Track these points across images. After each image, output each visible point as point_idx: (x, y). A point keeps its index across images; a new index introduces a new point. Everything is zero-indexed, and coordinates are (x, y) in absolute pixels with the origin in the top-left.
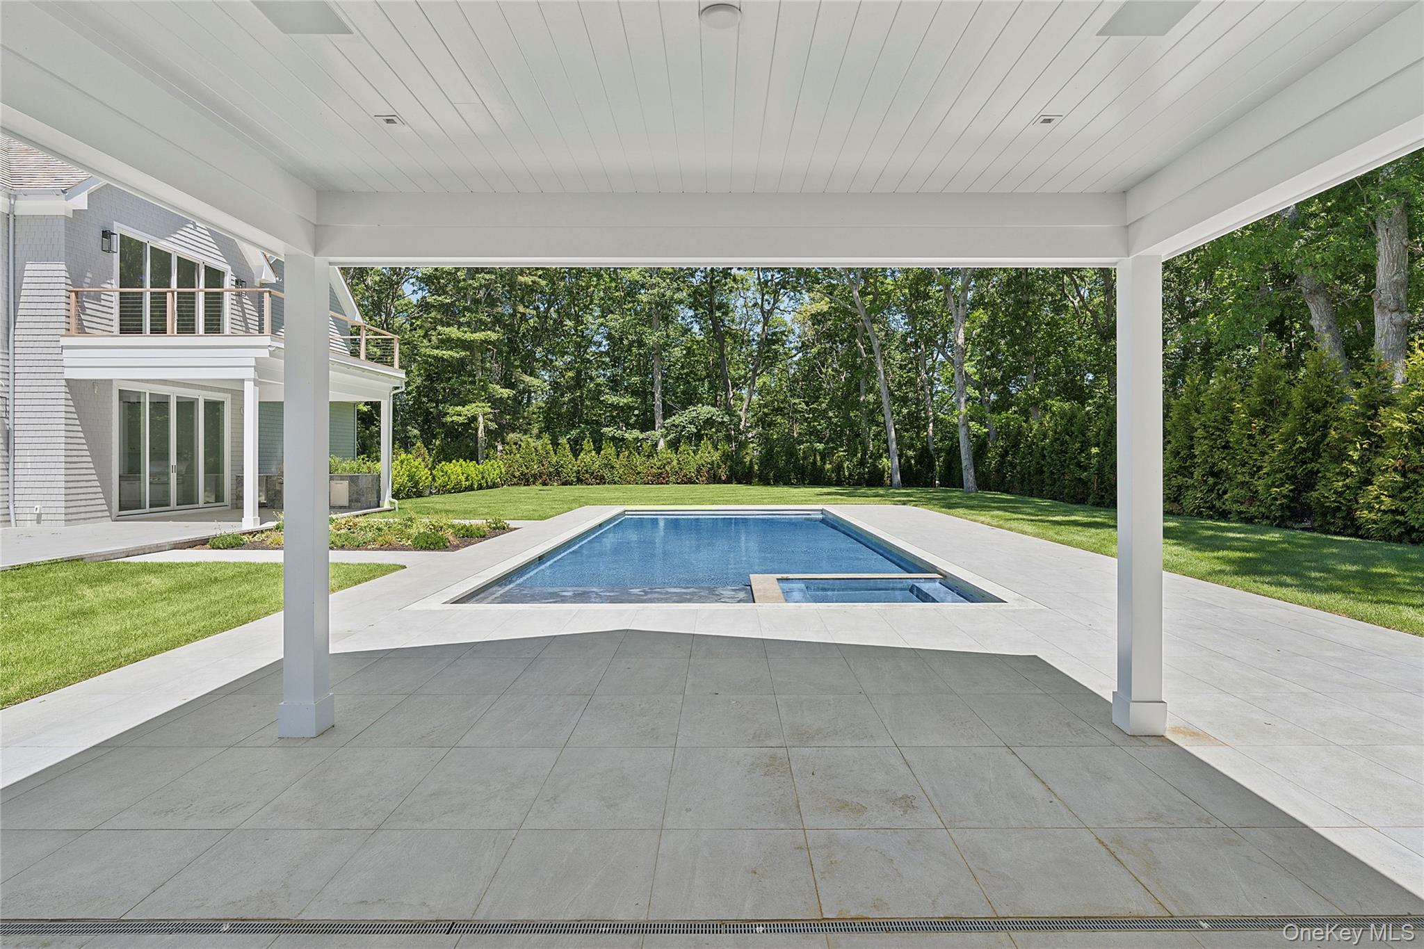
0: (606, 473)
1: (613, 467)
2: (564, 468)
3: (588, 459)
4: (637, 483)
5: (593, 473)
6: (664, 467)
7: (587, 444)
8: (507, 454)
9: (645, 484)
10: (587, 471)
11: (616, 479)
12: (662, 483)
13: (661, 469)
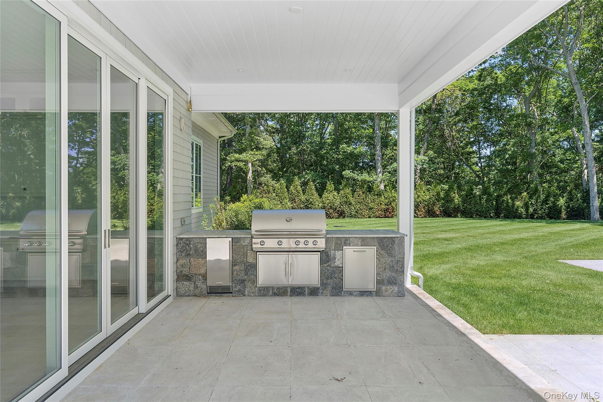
0: (345, 208)
1: (350, 204)
2: (312, 204)
3: (331, 197)
4: (370, 217)
5: (336, 209)
6: (391, 204)
7: (330, 186)
8: (266, 193)
9: (376, 217)
10: (331, 207)
11: (353, 213)
12: (388, 217)
13: (388, 205)
